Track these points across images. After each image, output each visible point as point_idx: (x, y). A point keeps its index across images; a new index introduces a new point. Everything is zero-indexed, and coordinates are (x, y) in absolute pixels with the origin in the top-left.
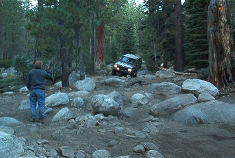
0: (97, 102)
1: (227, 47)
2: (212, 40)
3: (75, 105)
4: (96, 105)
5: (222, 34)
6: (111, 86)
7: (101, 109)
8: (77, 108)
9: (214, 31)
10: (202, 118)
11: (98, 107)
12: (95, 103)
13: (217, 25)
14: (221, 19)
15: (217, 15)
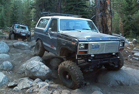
0: (33, 68)
1: (109, 27)
2: (100, 21)
3: (5, 69)
4: (33, 70)
5: (107, 19)
6: (18, 49)
7: (38, 74)
8: (7, 71)
9: (102, 16)
10: (122, 81)
11: (35, 72)
12: (32, 69)
13: (105, 12)
14: (107, 9)
15: (105, 5)
